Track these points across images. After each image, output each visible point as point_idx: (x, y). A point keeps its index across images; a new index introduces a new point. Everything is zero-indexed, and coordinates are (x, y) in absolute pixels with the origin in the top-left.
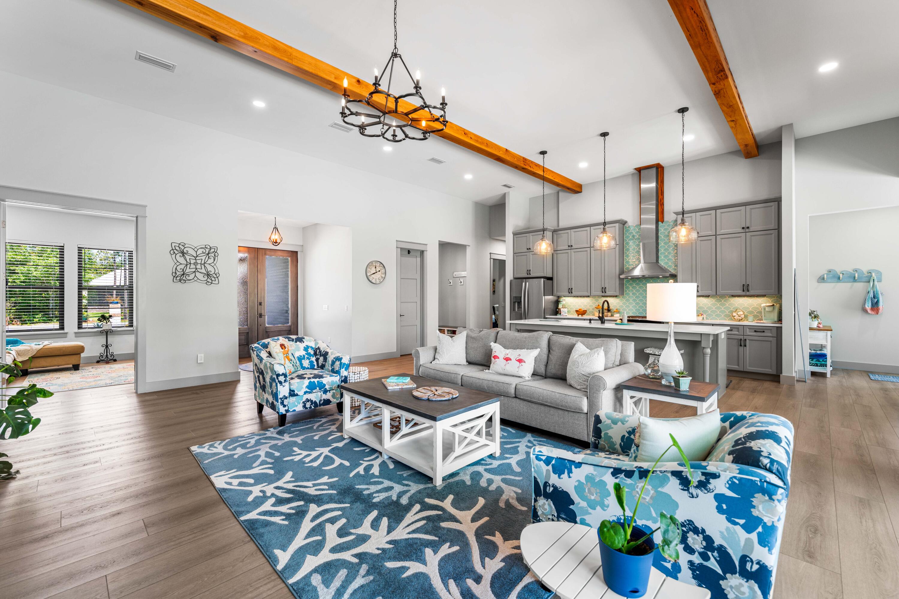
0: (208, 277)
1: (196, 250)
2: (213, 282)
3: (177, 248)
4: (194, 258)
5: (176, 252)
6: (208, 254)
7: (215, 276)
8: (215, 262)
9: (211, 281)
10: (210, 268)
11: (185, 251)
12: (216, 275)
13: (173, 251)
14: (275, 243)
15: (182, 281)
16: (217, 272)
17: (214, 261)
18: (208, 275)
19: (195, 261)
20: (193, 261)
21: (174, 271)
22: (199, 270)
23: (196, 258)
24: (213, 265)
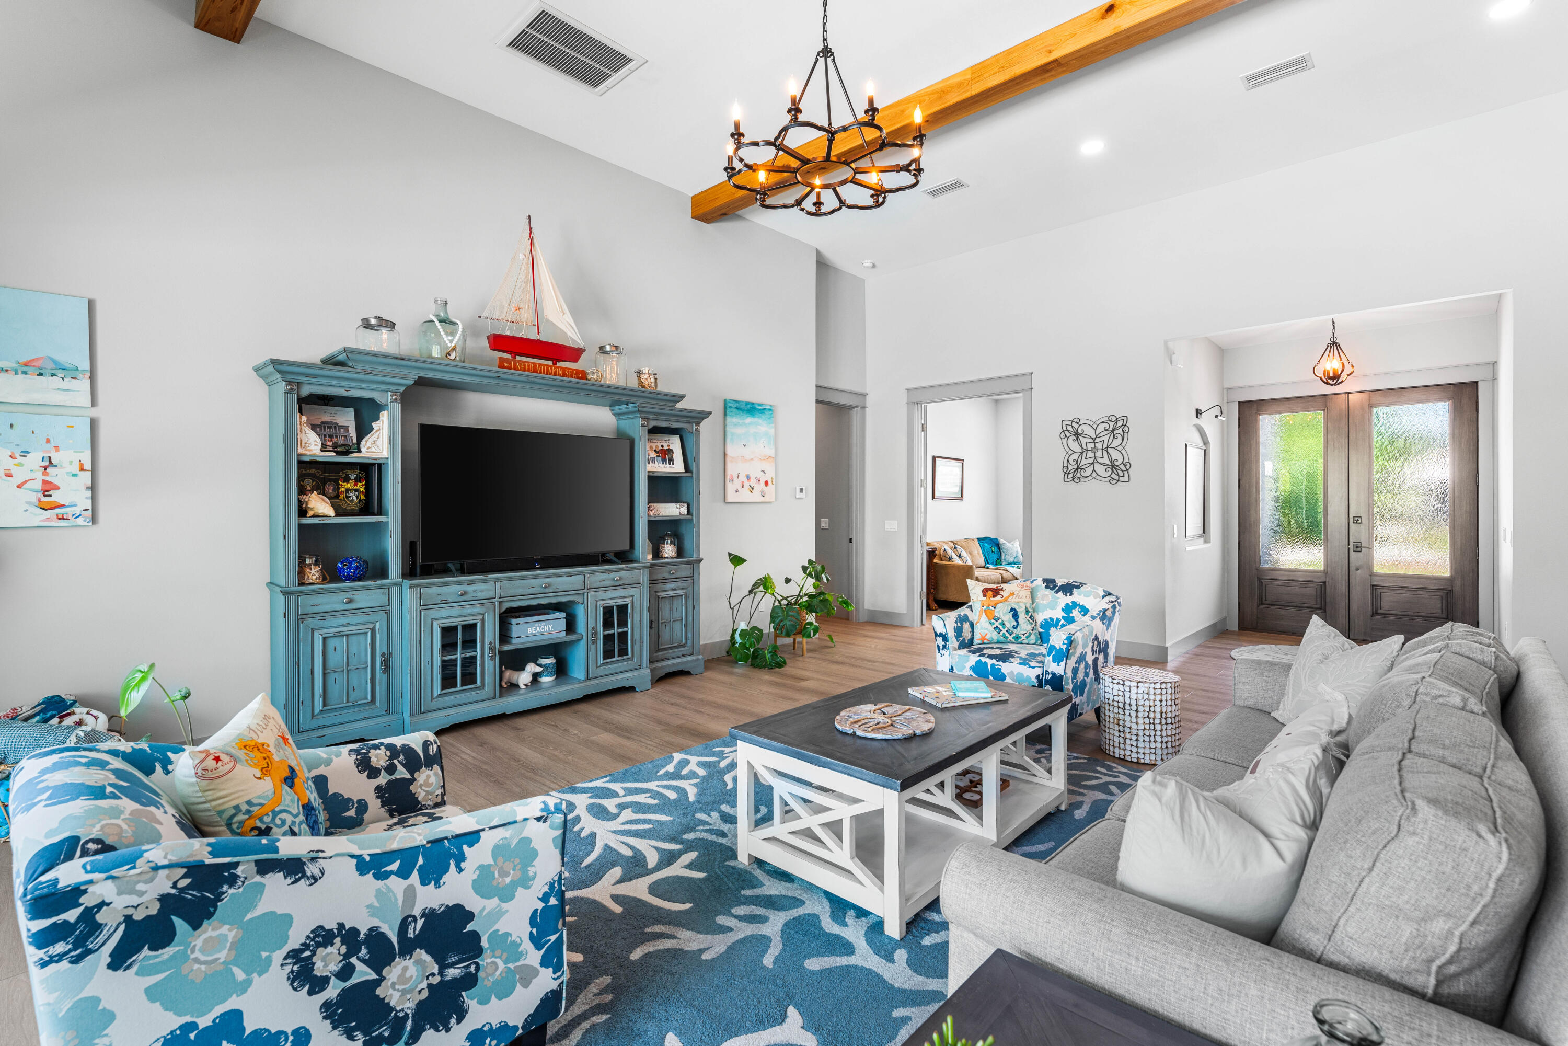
0: (1113, 471)
1: (1095, 426)
2: (1121, 479)
3: (1070, 428)
4: (1091, 441)
5: (1068, 434)
6: (1114, 430)
7: (1124, 469)
8: (1123, 444)
9: (1116, 477)
10: (1115, 455)
11: (1080, 432)
12: (1125, 466)
13: (1064, 434)
14: (1334, 378)
15: (1075, 480)
16: (1126, 460)
17: (1123, 440)
18: (1112, 466)
19: (1093, 445)
20: (1090, 446)
21: (1065, 465)
22: (1100, 460)
23: (1094, 439)
24: (1120, 448)
